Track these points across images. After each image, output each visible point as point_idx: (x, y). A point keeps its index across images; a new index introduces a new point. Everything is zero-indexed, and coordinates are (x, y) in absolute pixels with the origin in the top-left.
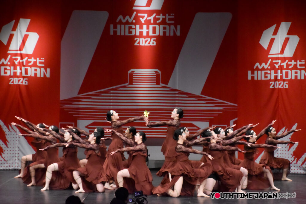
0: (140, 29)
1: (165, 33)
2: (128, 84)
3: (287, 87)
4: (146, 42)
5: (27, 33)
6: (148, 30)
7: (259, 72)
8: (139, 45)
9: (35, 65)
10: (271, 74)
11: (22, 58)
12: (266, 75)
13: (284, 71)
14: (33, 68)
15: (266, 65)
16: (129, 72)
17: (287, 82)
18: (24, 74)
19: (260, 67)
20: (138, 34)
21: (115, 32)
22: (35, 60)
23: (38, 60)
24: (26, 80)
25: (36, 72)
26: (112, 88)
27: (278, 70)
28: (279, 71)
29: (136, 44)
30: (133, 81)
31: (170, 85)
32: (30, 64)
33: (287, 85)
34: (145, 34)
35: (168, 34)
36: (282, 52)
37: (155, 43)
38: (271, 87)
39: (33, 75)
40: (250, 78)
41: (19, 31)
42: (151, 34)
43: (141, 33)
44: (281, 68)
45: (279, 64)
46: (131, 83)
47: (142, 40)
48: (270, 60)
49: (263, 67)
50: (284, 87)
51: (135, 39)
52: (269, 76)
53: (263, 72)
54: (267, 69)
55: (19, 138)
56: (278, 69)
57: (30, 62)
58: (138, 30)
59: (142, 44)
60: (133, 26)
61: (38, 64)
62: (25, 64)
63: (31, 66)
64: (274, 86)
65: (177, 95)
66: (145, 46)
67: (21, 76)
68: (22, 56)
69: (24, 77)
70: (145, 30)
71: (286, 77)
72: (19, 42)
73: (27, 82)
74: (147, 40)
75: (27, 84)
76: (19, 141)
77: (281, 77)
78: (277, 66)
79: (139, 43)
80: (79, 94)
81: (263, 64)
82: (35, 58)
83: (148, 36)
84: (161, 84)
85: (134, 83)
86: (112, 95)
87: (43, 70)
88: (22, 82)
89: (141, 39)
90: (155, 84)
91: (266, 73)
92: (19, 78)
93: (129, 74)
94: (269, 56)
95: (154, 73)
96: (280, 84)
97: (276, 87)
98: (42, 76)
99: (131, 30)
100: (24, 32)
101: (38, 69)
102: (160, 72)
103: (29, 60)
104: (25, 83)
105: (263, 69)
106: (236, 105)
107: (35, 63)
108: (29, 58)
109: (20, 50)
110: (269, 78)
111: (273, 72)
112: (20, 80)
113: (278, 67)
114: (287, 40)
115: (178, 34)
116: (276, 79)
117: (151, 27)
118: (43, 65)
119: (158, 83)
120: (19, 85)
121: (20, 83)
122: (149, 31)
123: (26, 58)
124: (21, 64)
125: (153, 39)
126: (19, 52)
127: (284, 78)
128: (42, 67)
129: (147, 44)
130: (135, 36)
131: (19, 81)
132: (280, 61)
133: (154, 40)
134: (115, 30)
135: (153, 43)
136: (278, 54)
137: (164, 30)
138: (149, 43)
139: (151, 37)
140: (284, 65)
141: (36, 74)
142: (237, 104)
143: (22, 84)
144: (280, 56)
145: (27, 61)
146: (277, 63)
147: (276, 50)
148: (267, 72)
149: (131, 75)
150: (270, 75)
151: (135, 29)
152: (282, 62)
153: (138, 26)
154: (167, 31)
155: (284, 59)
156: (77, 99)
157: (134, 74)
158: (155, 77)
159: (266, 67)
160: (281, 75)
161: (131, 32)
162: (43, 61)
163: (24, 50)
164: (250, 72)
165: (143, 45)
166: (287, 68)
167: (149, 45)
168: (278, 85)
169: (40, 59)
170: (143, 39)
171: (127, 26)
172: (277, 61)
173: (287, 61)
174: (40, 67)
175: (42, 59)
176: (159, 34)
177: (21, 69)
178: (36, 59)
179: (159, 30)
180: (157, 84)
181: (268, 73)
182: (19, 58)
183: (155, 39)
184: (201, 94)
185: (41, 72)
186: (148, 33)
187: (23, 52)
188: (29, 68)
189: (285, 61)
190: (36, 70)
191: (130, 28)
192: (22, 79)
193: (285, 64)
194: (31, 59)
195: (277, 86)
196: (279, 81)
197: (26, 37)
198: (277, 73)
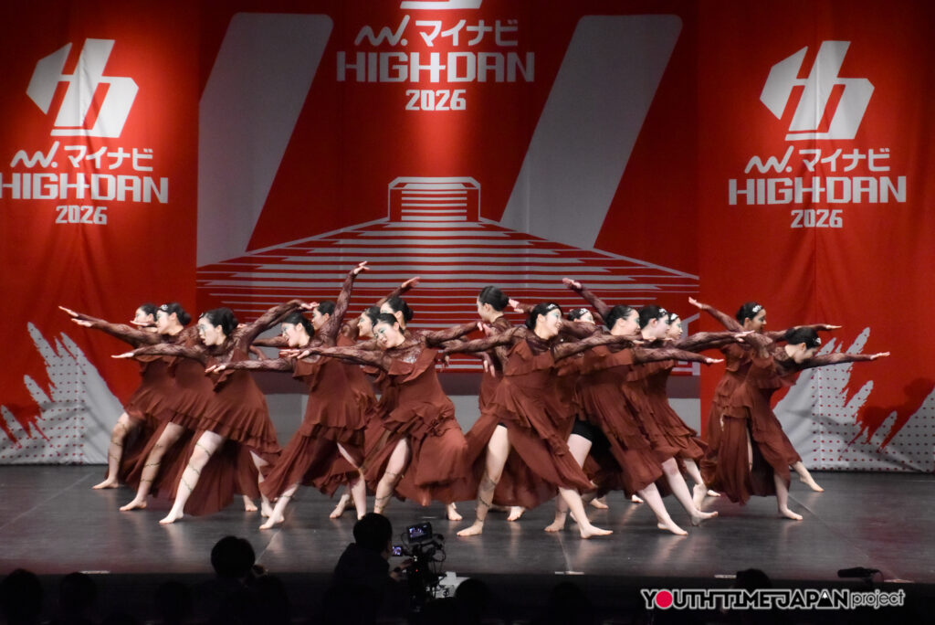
0: (422, 62)
1: (490, 74)
2: (388, 219)
3: (840, 225)
4: (437, 100)
5: (106, 80)
6: (443, 67)
7: (761, 182)
8: (417, 108)
9: (126, 168)
10: (793, 187)
11: (91, 151)
12: (781, 191)
13: (831, 181)
14: (122, 179)
15: (780, 162)
16: (392, 186)
17: (840, 211)
18: (96, 195)
19: (764, 169)
20: (415, 78)
21: (351, 74)
22: (128, 155)
23: (136, 155)
24: (102, 212)
25: (129, 188)
26: (342, 231)
27: (814, 178)
28: (817, 180)
29: (410, 106)
30: (403, 211)
31: (506, 221)
32: (112, 167)
33: (840, 220)
34: (435, 78)
35: (499, 78)
36: (825, 125)
37: (463, 101)
38: (794, 225)
39: (121, 198)
40: (733, 201)
41: (82, 72)
42: (452, 77)
43: (425, 75)
44: (823, 171)
45: (817, 159)
46: (396, 217)
47: (428, 95)
48: (791, 149)
49: (772, 168)
50: (832, 224)
51: (408, 92)
52: (788, 193)
53: (772, 182)
54: (784, 174)
55: (84, 373)
56: (814, 174)
57: (114, 160)
58: (416, 66)
59: (428, 105)
60: (403, 57)
61: (136, 167)
62: (98, 165)
63: (116, 173)
64: (801, 222)
65: (527, 251)
66: (435, 111)
67: (89, 199)
68: (91, 144)
69: (96, 204)
70: (435, 67)
71: (835, 198)
72: (82, 105)
73: (104, 217)
74: (442, 95)
75: (104, 222)
76: (84, 383)
77: (823, 195)
78: (810, 166)
79: (418, 103)
80: (250, 248)
81: (772, 161)
82: (128, 150)
83: (443, 83)
84: (480, 219)
85: (403, 218)
86: (342, 250)
87: (148, 181)
88: (91, 218)
89: (424, 93)
90: (465, 218)
91: (779, 186)
92: (82, 205)
93: (392, 191)
94: (789, 138)
95: (462, 187)
96: (818, 217)
97: (807, 225)
98: (147, 199)
99: (395, 67)
100: (98, 78)
101: (136, 180)
102: (477, 186)
103: (110, 155)
104: (100, 219)
105: (772, 173)
106: (697, 278)
107: (128, 162)
108: (110, 150)
109: (87, 126)
110: (787, 200)
111: (799, 181)
112: (86, 210)
113: (815, 167)
114: (838, 91)
115: (529, 76)
116: (808, 203)
117: (452, 57)
118: (150, 169)
119: (472, 216)
120: (83, 224)
121: (85, 220)
122: (447, 68)
123: (103, 150)
124: (89, 165)
125: (457, 92)
126: (82, 133)
127: (831, 199)
128: (147, 174)
129: (440, 107)
130: (408, 84)
131: (82, 213)
132: (818, 152)
133: (461, 96)
134: (349, 66)
135: (458, 104)
136: (815, 131)
137: (491, 67)
138: (447, 104)
139: (453, 87)
140: (829, 164)
141: (129, 194)
142: (696, 275)
143: (90, 222)
144: (819, 136)
145: (104, 157)
146: (810, 157)
147: (806, 119)
148: (783, 183)
149: (397, 195)
150: (791, 190)
151: (408, 63)
152: (824, 155)
153: (415, 56)
154: (499, 68)
155: (829, 147)
156: (245, 264)
157: (403, 192)
158: (465, 199)
159: (779, 168)
160: (823, 190)
161: (394, 73)
162: (150, 157)
163: (96, 125)
164: (733, 183)
165: (431, 108)
166: (840, 172)
167: (447, 108)
168: (815, 220)
169: (141, 152)
170: (431, 93)
171: (385, 57)
172: (812, 151)
173: (839, 151)
174: (141, 175)
175: (145, 150)
176: (474, 77)
177: (88, 181)
178: (131, 153)
179: (476, 68)
180: (469, 220)
181: (786, 184)
182: (83, 149)
183: (463, 91)
184: (596, 246)
185: (143, 189)
186: (443, 74)
187: (95, 132)
188: (111, 179)
189: (834, 152)
190: (129, 183)
191: (394, 61)
192: (90, 209)
193: (832, 159)
194: (117, 151)
195: (811, 223)
196: (815, 206)
197: (102, 90)
198: (810, 186)
